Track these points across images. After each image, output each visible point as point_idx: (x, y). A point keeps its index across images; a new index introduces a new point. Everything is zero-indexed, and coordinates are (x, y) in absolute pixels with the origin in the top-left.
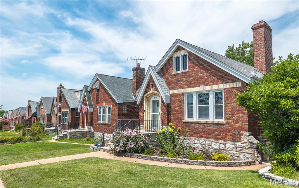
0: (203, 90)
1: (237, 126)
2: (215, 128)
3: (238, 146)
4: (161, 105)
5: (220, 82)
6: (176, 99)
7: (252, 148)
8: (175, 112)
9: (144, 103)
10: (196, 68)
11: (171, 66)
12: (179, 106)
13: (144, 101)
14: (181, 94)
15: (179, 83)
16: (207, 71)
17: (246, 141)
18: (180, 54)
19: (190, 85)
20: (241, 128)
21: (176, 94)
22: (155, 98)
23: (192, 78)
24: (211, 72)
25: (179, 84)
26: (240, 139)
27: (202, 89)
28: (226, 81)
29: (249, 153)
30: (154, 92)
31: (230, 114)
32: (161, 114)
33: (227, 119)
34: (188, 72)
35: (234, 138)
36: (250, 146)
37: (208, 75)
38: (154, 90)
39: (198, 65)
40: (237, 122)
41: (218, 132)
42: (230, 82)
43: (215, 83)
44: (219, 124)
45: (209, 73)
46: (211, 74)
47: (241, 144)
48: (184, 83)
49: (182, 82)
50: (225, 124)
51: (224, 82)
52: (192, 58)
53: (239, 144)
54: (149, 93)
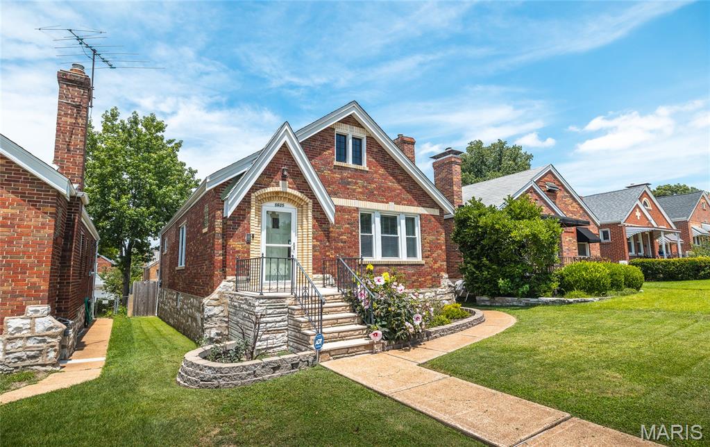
0: (392, 210)
1: (436, 266)
2: (411, 271)
3: (438, 292)
4: (314, 226)
5: (416, 203)
6: (342, 218)
7: (451, 292)
8: (341, 244)
9: (249, 213)
10: (382, 171)
11: (329, 145)
12: (351, 234)
13: (250, 208)
14: (354, 210)
15: (348, 186)
16: (399, 182)
17: (446, 284)
18: (350, 132)
19: (371, 197)
20: (440, 269)
21: (342, 207)
22: (277, 205)
23: (374, 186)
24: (404, 184)
25: (348, 189)
26: (440, 283)
27: (391, 208)
28: (424, 205)
29: (448, 300)
30: (289, 191)
31: (429, 251)
32: (314, 246)
33: (426, 257)
34: (367, 171)
35: (434, 283)
36: (449, 290)
37: (400, 187)
38: (291, 186)
39: (386, 168)
40: (436, 262)
41: (415, 277)
42: (428, 207)
43: (410, 204)
44: (415, 265)
45: (402, 186)
46: (404, 187)
47: (441, 290)
48: (360, 190)
49: (354, 187)
50: (423, 265)
51: (420, 204)
52: (375, 150)
53: (439, 290)
54: (270, 189)
